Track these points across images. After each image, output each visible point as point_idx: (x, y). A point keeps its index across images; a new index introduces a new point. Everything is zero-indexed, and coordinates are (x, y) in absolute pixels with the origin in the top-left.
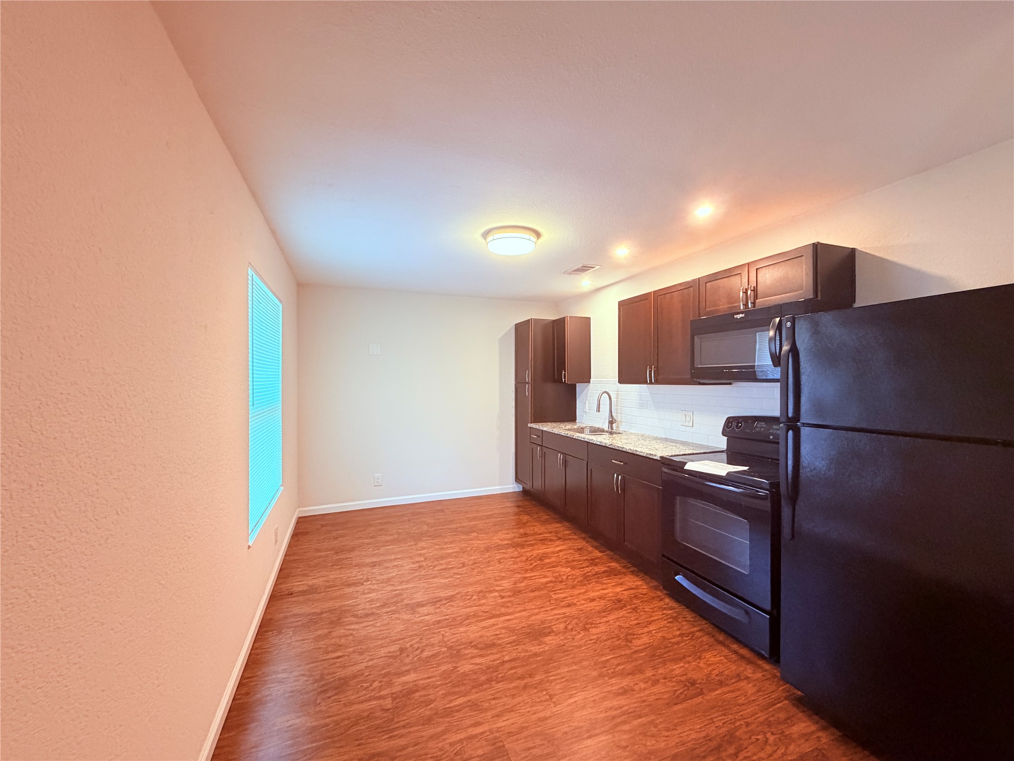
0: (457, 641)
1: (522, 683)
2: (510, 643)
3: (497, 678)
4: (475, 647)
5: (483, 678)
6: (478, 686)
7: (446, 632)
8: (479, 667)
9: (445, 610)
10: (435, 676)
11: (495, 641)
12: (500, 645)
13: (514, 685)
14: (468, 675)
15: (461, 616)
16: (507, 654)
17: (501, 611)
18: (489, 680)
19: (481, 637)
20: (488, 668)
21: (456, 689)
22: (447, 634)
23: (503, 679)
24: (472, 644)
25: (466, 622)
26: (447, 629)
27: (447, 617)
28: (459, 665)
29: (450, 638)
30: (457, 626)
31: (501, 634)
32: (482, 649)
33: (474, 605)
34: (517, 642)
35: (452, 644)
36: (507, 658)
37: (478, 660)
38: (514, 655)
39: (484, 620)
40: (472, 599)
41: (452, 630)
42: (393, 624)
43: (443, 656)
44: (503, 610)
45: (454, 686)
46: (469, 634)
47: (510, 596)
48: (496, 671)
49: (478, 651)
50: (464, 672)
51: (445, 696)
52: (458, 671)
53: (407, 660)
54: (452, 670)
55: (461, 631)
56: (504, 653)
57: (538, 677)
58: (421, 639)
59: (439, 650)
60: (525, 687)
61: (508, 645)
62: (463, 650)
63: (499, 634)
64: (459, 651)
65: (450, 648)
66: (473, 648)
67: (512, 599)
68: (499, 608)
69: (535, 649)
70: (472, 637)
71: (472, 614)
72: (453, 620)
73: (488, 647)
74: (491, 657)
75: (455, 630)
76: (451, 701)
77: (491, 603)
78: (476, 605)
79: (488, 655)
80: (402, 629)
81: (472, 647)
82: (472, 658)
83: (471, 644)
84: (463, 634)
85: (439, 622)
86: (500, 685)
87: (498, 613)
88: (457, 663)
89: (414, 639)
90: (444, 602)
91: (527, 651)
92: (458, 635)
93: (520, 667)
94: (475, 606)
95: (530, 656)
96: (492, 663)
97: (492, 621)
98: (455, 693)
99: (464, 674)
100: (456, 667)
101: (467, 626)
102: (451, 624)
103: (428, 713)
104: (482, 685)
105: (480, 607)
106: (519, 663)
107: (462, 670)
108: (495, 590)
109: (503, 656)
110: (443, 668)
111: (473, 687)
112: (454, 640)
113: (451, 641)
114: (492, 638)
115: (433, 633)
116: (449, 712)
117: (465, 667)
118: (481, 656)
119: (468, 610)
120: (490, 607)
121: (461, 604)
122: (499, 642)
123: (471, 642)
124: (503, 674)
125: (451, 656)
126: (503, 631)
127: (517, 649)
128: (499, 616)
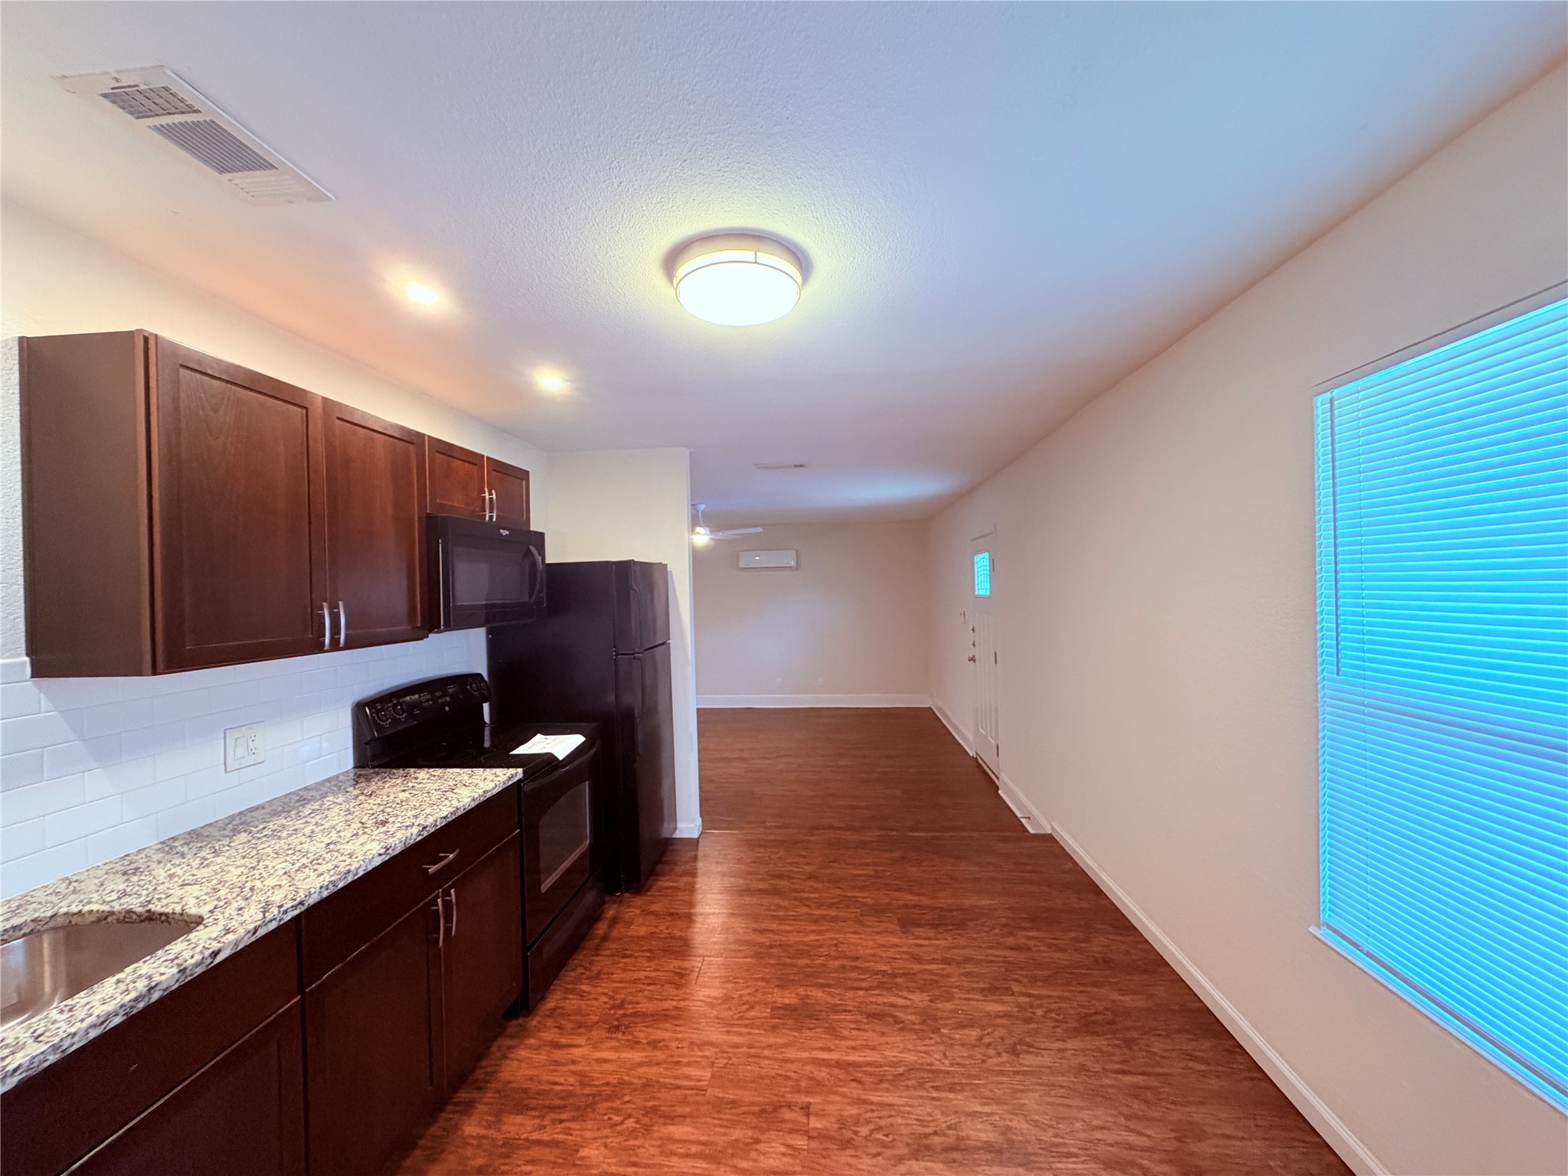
0: (922, 1039)
1: (858, 964)
2: (846, 1011)
3: (884, 976)
4: (897, 1021)
5: (899, 980)
6: (907, 975)
7: (940, 1060)
8: (900, 993)
9: (938, 1114)
10: (960, 999)
11: (865, 1021)
12: (862, 1013)
13: (868, 964)
14: (919, 988)
15: (908, 1087)
16: (858, 997)
17: (828, 1074)
18: (894, 976)
19: (883, 1033)
20: (889, 989)
21: (935, 978)
22: (937, 1057)
23: (877, 973)
24: (901, 1025)
25: (901, 1070)
26: (938, 1066)
27: (935, 1094)
28: (926, 1003)
29: (933, 1048)
30: (918, 1067)
31: (851, 1029)
32: (890, 1015)
33: (873, 1108)
34: (835, 1009)
35: (932, 1036)
36: (861, 993)
37: (900, 1001)
38: (850, 994)
39: (869, 1064)
40: (872, 1126)
41: (929, 1061)
42: (1046, 1114)
43: (948, 1022)
44: (822, 1074)
45: (937, 982)
46: (901, 1045)
47: (789, 1105)
48: (881, 982)
49: (894, 1014)
50: (922, 992)
51: (948, 976)
52: (929, 996)
53: (1001, 1032)
54: (938, 999)
55: (913, 1053)
56: (862, 1000)
57: (837, 963)
58: (984, 1061)
59: (953, 1031)
60: (857, 959)
61: (849, 1008)
62: (917, 1022)
63: (854, 1029)
64: (923, 1022)
65: (936, 1030)
66: (903, 1020)
67: (789, 1097)
68: (826, 1083)
69: (818, 994)
70: (898, 1038)
71: (885, 1085)
72: (923, 1083)
73: (878, 1015)
74: (880, 1000)
75: (924, 1060)
76: (943, 969)
77: (837, 1098)
78: (869, 1107)
79: (884, 1004)
80: (1024, 1095)
81: (903, 1022)
82: (907, 1007)
83: (903, 1027)
84: (910, 1047)
85: (952, 1089)
86: (883, 968)
87: (836, 1071)
88: (928, 1006)
89: (997, 1065)
90: (937, 1140)
91: (830, 994)
92: (919, 1048)
93: (850, 979)
94: (872, 1103)
95: (829, 986)
96: (882, 993)
97: (854, 1057)
98: (937, 975)
99: (922, 990)
100: (931, 1001)
101: (901, 1061)
102: (931, 1075)
103: (969, 966)
104: (904, 974)
105: (863, 1097)
106: (850, 984)
107: (925, 997)
108: (810, 1138)
109: (863, 997)
110: (949, 1006)
111: (914, 974)
112: (928, 1042)
113: (933, 1042)
114: (867, 1026)
115: (964, 1066)
116: (947, 961)
117: (919, 999)
118: (893, 1005)
119: (888, 1098)
120: (845, 1089)
121: (900, 1120)
122: (859, 1017)
123: (901, 1029)
124: (875, 977)
125: (936, 1018)
126: (846, 1033)
127: (840, 1000)
128: (838, 1064)
